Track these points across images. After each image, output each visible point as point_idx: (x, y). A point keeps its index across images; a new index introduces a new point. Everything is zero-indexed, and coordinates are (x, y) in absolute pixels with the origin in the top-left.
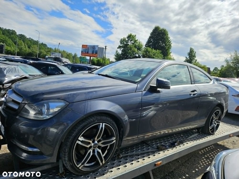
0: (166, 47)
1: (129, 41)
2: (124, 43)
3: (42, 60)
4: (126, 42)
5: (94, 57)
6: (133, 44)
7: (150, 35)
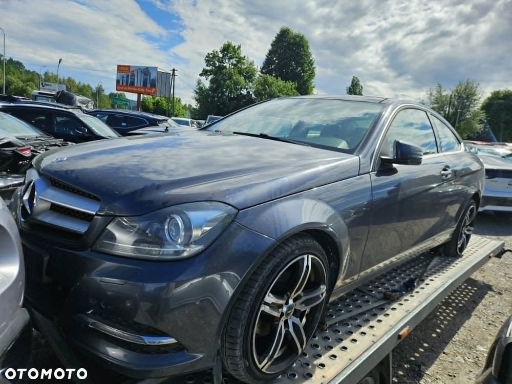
0: (303, 75)
1: (225, 59)
2: (214, 64)
3: (22, 100)
4: (218, 61)
5: (148, 94)
6: (235, 65)
7: (270, 47)
